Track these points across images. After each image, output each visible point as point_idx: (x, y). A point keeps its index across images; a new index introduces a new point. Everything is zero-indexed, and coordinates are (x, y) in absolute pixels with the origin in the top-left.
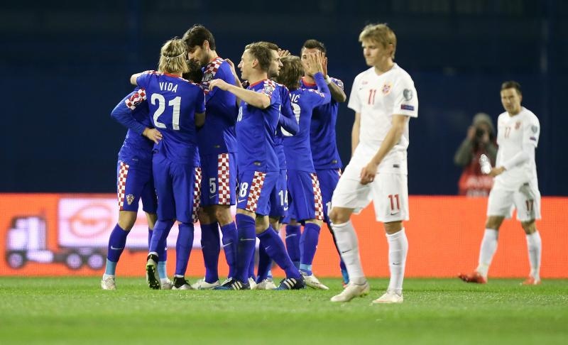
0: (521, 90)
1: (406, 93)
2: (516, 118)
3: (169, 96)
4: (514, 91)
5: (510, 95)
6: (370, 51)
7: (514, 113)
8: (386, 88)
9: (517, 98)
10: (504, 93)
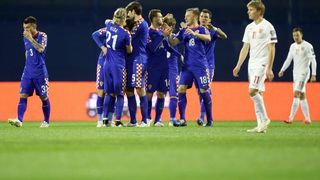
0: (302, 32)
1: (271, 32)
2: (300, 46)
3: (113, 34)
4: (299, 33)
5: (297, 34)
6: (251, 12)
7: (299, 43)
8: (261, 31)
9: (301, 36)
10: (294, 34)
